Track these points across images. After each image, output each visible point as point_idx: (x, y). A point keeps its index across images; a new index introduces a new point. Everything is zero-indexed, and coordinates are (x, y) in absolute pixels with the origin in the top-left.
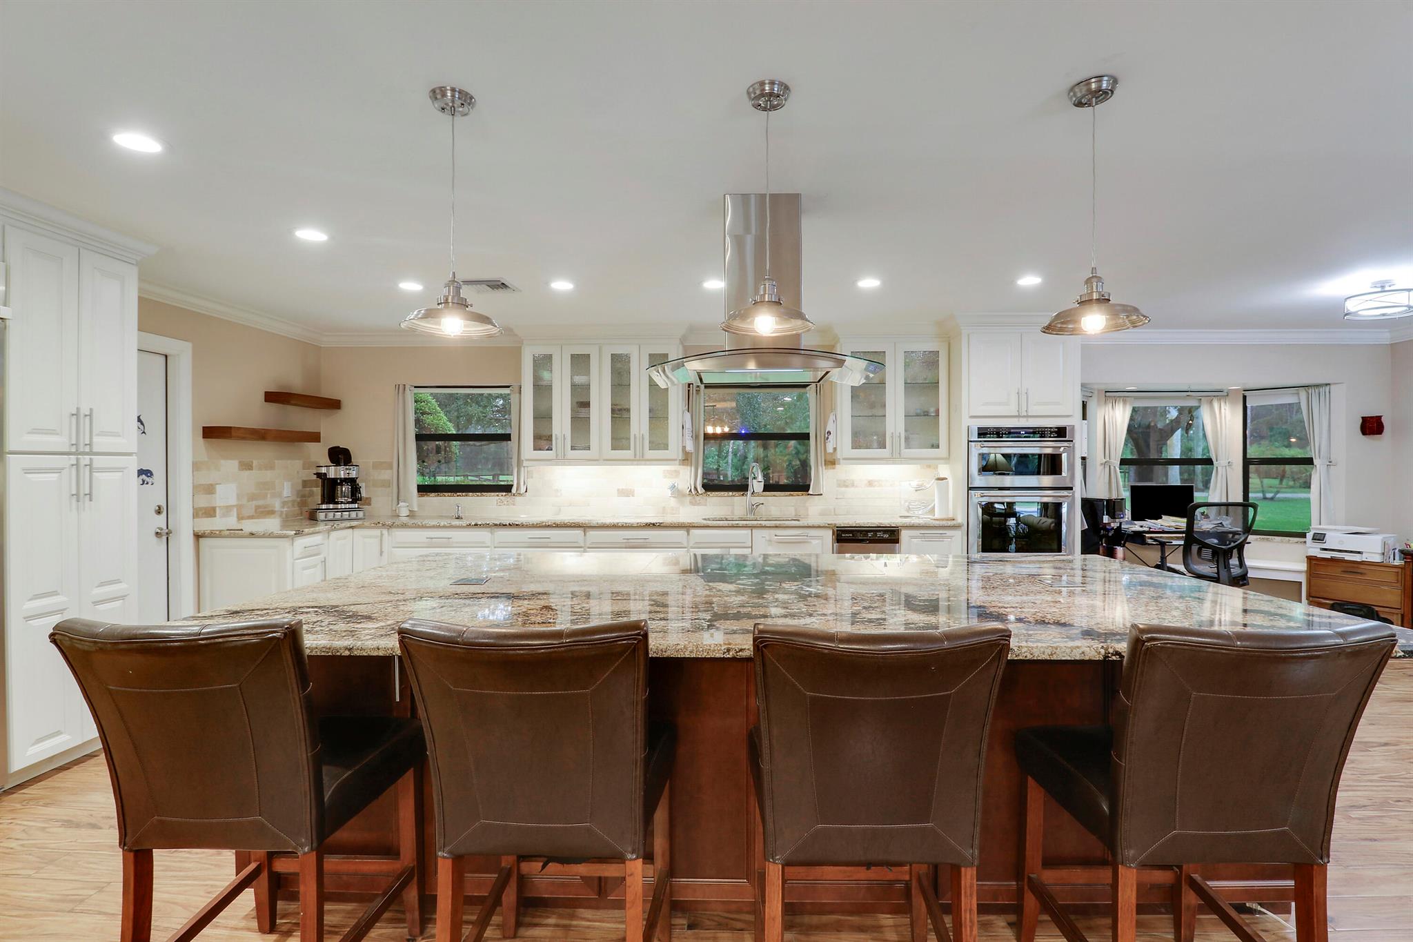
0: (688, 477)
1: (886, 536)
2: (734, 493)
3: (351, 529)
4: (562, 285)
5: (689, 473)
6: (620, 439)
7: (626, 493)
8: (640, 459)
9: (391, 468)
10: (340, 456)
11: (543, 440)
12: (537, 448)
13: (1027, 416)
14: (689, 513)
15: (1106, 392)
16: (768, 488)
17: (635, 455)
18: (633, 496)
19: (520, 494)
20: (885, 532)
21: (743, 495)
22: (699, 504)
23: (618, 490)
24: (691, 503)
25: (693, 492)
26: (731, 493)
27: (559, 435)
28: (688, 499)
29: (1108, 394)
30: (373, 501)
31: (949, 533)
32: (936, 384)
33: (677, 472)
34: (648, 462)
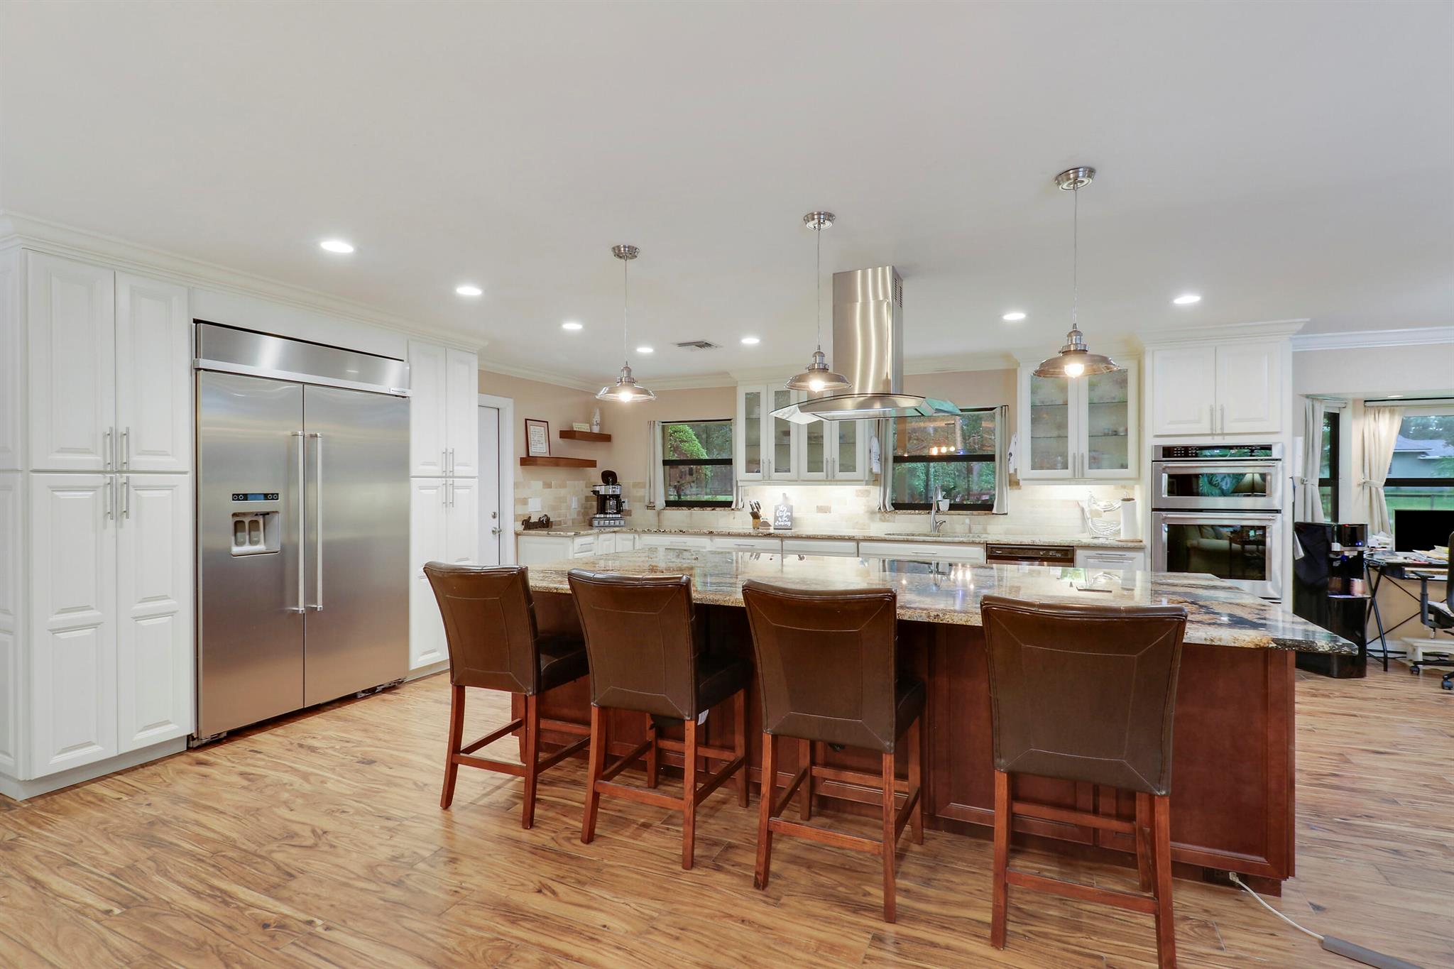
0: (877, 496)
1: (1059, 555)
2: (920, 511)
3: (614, 534)
4: (750, 341)
5: (878, 493)
6: (815, 463)
7: (823, 510)
8: (831, 480)
9: (645, 487)
10: (609, 477)
11: (753, 464)
12: (748, 471)
13: (1223, 434)
14: (878, 528)
15: (1365, 401)
16: (953, 507)
17: (827, 476)
18: (830, 512)
19: (739, 510)
20: (1058, 551)
21: (928, 513)
22: (888, 521)
23: (817, 507)
24: (881, 519)
25: (882, 510)
26: (917, 511)
27: (765, 460)
28: (878, 515)
29: (1368, 404)
30: (633, 512)
31: (1129, 554)
32: (1123, 404)
33: (868, 492)
34: (838, 483)
